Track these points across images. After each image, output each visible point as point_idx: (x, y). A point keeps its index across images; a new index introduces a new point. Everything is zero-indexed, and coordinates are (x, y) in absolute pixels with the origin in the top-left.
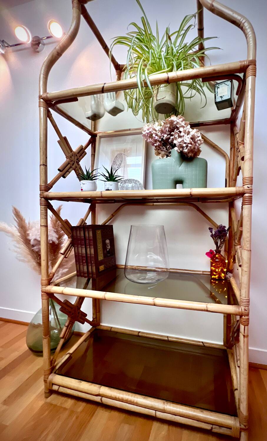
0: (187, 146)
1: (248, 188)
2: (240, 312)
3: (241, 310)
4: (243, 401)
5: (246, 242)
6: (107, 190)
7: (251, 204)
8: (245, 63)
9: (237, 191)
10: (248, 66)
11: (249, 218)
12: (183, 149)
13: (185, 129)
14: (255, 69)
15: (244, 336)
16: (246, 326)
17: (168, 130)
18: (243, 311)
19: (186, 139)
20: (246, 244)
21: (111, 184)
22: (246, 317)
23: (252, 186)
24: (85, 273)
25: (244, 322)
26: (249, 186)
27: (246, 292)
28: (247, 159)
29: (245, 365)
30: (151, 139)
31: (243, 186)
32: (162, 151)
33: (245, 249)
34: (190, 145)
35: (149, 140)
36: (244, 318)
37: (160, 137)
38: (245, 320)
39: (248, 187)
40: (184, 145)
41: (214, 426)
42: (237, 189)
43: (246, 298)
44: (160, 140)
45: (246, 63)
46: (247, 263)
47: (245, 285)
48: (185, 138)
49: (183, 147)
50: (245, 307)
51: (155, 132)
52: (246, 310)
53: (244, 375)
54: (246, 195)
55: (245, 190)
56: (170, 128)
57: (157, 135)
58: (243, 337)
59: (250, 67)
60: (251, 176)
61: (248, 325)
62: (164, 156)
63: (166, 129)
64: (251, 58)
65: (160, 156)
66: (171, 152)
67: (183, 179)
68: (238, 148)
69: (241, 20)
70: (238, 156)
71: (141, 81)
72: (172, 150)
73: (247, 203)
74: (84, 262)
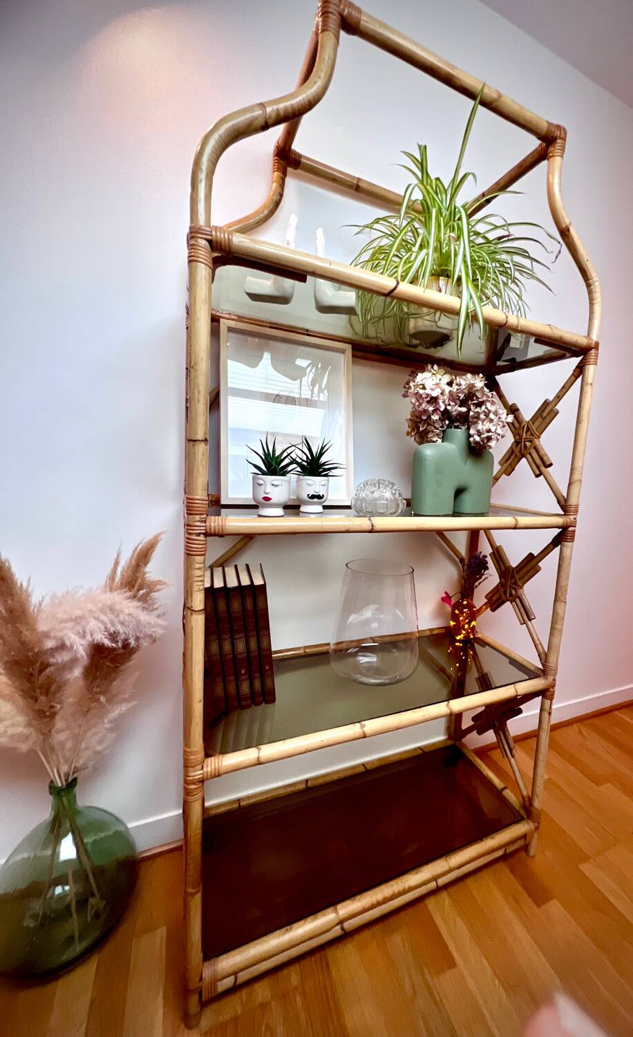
6: (313, 497)
9: (563, 523)
12: (488, 441)
21: (323, 483)
24: (247, 698)
28: (578, 480)
32: (435, 428)
65: (430, 436)
66: (444, 432)
67: (467, 487)
68: (531, 441)
69: (593, 275)
70: (530, 454)
71: (467, 310)
72: (447, 427)
73: (570, 539)
74: (243, 672)
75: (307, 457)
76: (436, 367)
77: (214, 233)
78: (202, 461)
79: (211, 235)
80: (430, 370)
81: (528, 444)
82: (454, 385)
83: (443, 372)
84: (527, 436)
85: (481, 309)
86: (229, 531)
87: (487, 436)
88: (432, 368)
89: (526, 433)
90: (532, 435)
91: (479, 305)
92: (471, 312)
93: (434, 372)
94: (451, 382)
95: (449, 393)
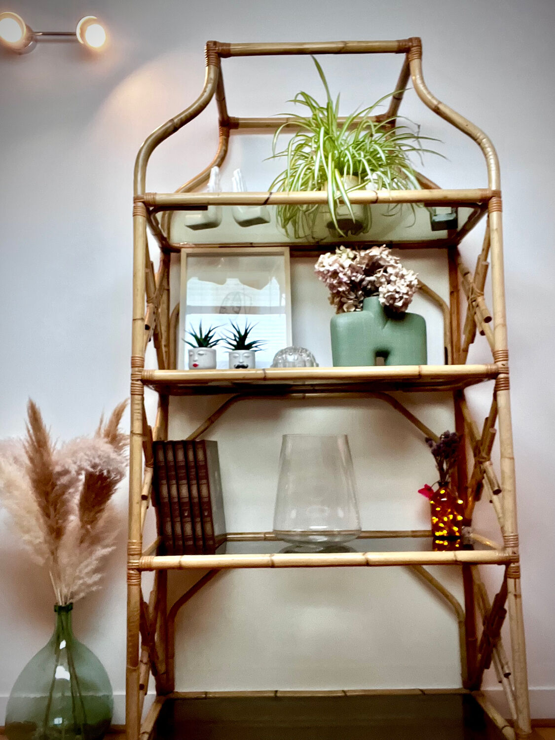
0: (401, 298)
1: (502, 366)
2: (506, 559)
3: (507, 555)
5: (505, 446)
6: (238, 367)
7: (508, 389)
9: (487, 371)
10: (491, 198)
12: (394, 302)
13: (397, 270)
14: (500, 204)
15: (515, 595)
16: (516, 580)
17: (365, 268)
18: (510, 554)
19: (399, 287)
20: (507, 450)
21: (246, 355)
22: (515, 563)
23: (507, 363)
24: (189, 539)
25: (513, 572)
26: (504, 362)
27: (512, 524)
28: (499, 325)
30: (332, 280)
31: (495, 362)
32: (348, 299)
33: (505, 458)
34: (405, 296)
35: (330, 280)
36: (513, 566)
37: (349, 278)
38: (514, 569)
39: (502, 364)
40: (397, 296)
42: (488, 368)
43: (512, 533)
44: (349, 282)
45: (488, 193)
46: (511, 478)
47: (510, 514)
48: (397, 284)
50: (513, 547)
51: (341, 269)
52: (515, 553)
54: (502, 376)
55: (499, 369)
56: (367, 265)
57: (345, 274)
58: (514, 597)
59: (494, 200)
60: (506, 349)
61: (519, 578)
62: (351, 308)
63: (362, 266)
64: (494, 188)
65: (345, 307)
66: (362, 302)
67: (389, 350)
68: (475, 301)
69: (478, 135)
70: (475, 313)
71: (334, 198)
72: (365, 298)
73: (503, 387)
74: (186, 514)
75: (235, 336)
76: (342, 248)
77: (146, 197)
78: (139, 332)
79: (144, 199)
80: (337, 251)
81: (474, 303)
82: (358, 259)
83: (348, 250)
84: (473, 296)
85: (346, 193)
86: (156, 378)
87: (388, 296)
88: (339, 249)
89: (472, 294)
90: (475, 294)
91: (346, 191)
92: (339, 198)
93: (340, 252)
94: (355, 258)
95: (350, 266)
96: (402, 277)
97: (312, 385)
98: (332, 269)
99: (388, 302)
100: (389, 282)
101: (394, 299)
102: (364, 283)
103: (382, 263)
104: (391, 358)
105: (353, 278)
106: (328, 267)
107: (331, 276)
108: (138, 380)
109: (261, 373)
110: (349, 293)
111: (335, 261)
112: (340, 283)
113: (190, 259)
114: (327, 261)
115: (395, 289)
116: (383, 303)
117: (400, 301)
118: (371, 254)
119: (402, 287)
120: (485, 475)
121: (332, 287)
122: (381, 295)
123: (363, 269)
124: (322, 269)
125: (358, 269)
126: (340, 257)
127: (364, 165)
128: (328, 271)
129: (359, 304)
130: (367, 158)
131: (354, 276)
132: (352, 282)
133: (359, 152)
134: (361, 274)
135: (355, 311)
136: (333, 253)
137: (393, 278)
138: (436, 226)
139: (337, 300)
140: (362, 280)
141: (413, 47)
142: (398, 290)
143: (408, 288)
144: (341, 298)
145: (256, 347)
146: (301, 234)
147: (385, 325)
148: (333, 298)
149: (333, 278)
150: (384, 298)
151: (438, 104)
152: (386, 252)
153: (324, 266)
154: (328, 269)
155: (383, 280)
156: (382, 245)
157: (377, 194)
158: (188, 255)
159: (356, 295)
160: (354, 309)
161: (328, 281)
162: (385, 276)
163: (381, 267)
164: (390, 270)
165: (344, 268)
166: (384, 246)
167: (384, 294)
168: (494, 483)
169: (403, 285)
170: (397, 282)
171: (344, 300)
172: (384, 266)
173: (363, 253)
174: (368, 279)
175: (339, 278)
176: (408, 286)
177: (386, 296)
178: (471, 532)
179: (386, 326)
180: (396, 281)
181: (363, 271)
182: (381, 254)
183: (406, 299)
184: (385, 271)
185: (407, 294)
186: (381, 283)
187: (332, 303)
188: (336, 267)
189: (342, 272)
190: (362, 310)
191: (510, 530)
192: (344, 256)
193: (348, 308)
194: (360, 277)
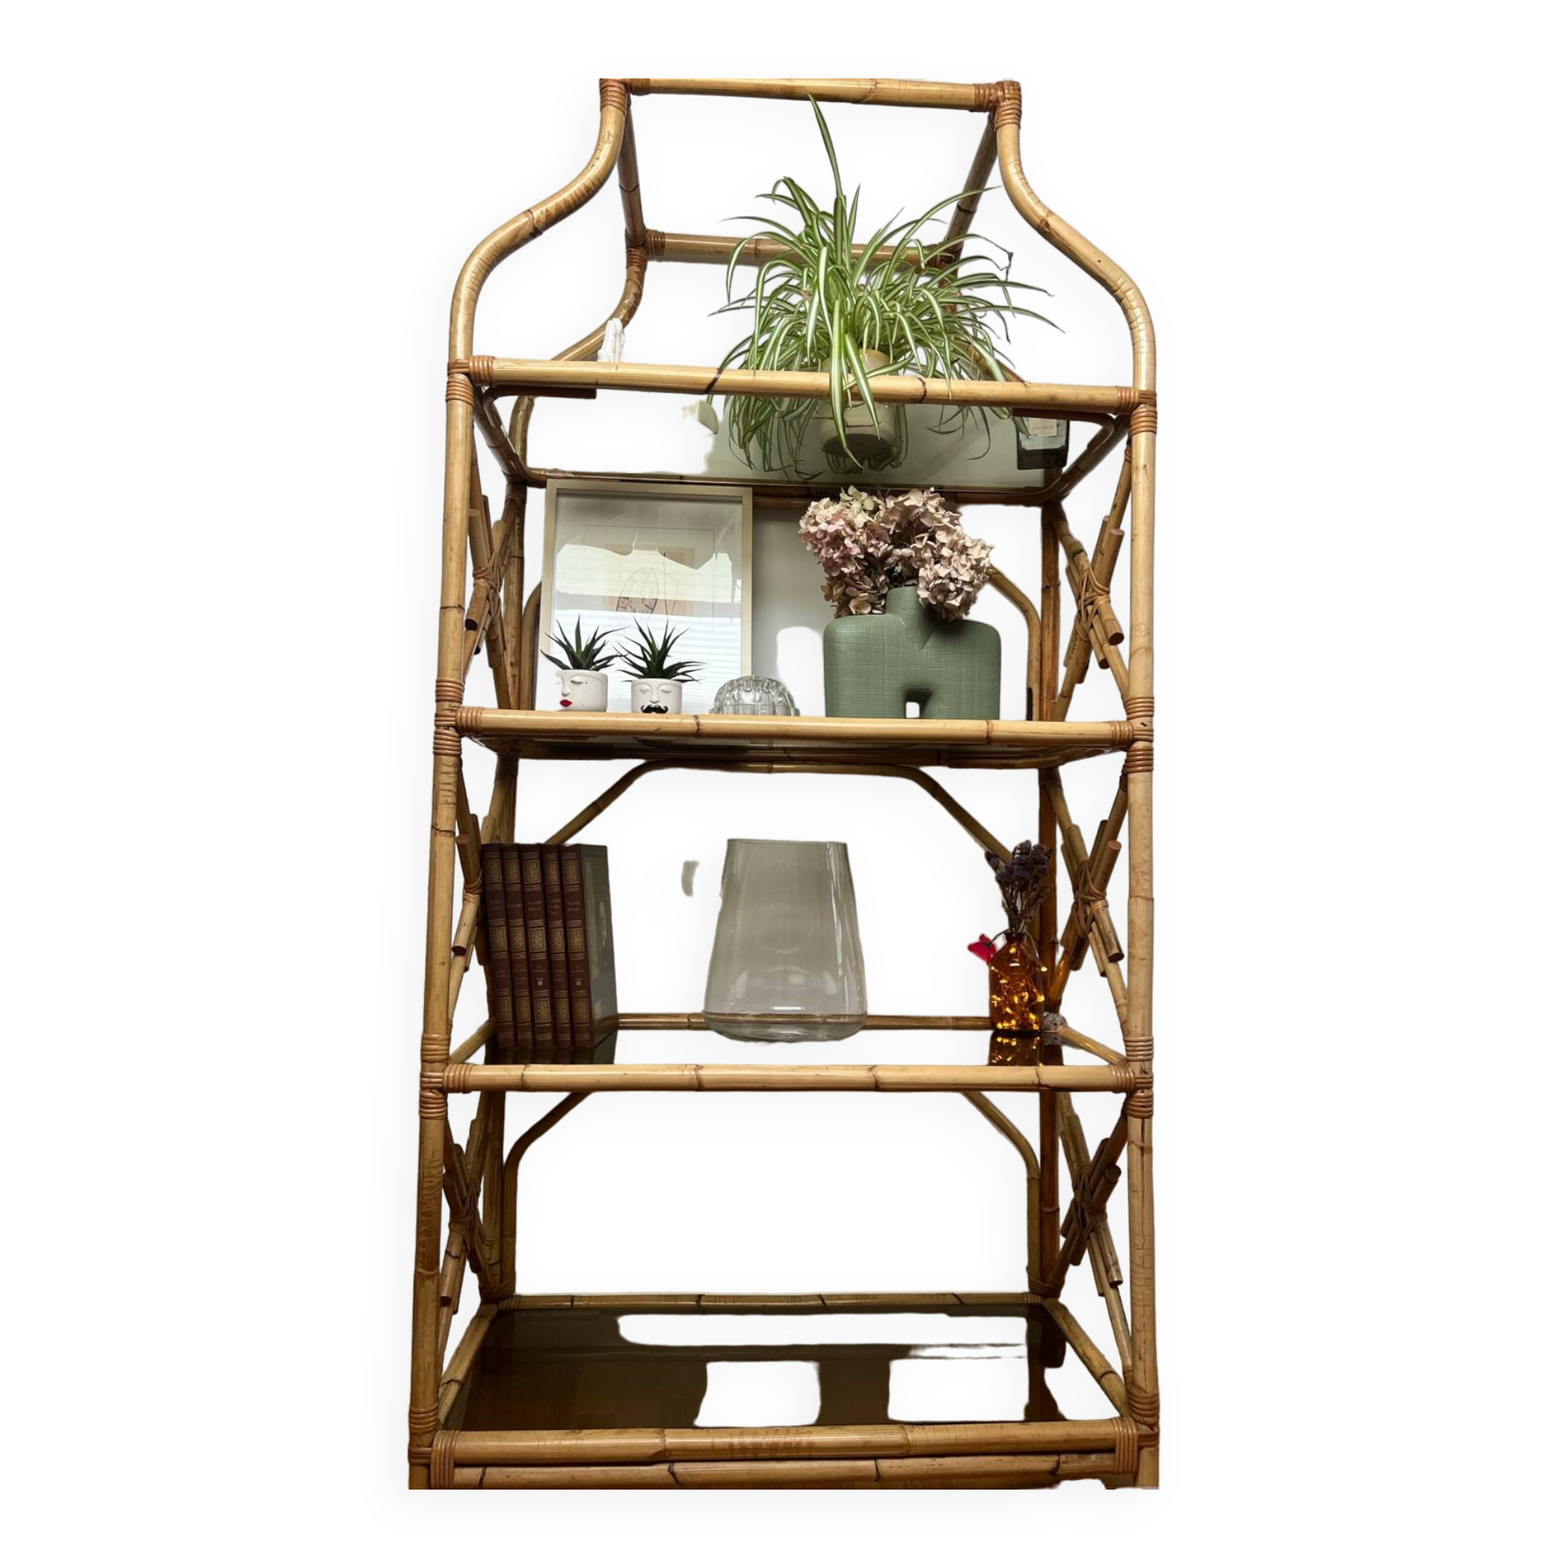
0: (959, 591)
1: (1142, 726)
2: (1131, 1082)
3: (1132, 1075)
4: (1142, 1351)
5: (1140, 874)
6: (649, 710)
7: (1151, 771)
8: (1132, 394)
9: (1114, 734)
10: (1139, 404)
11: (1148, 810)
12: (946, 597)
13: (954, 537)
14: (1154, 417)
15: (1142, 1149)
16: (1146, 1120)
17: (894, 531)
18: (1138, 1074)
19: (957, 570)
20: (1142, 881)
21: (664, 688)
22: (1146, 1091)
23: (1151, 723)
24: (545, 1030)
25: (1142, 1106)
26: (1145, 720)
27: (1143, 1019)
28: (1140, 649)
29: (1146, 1238)
30: (831, 551)
31: (1129, 719)
32: (860, 590)
33: (1137, 896)
34: (967, 588)
35: (827, 551)
36: (1142, 1094)
37: (864, 549)
38: (1142, 1100)
39: (1143, 724)
40: (952, 587)
41: (1063, 1458)
42: (1116, 728)
43: (1144, 1035)
44: (862, 557)
45: (1130, 397)
46: (1146, 935)
47: (1141, 1000)
48: (953, 564)
49: (950, 591)
50: (1143, 1061)
51: (848, 530)
52: (1145, 1073)
53: (1144, 1268)
54: (1139, 745)
55: (1135, 732)
56: (898, 525)
57: (855, 542)
58: (1139, 1151)
59: (1143, 409)
60: (1149, 696)
61: (1151, 1117)
62: (864, 607)
63: (888, 527)
64: (1143, 387)
65: (852, 605)
66: (884, 596)
67: (931, 688)
68: (1092, 603)
69: (1119, 282)
70: (1092, 626)
71: (842, 387)
72: (890, 589)
73: (1140, 766)
74: (540, 983)
75: (643, 649)
76: (852, 490)
77: (471, 364)
78: (453, 633)
79: (468, 367)
80: (843, 495)
81: (1090, 608)
82: (881, 513)
83: (864, 495)
84: (1087, 595)
85: (866, 380)
86: (484, 725)
87: (935, 586)
88: (847, 492)
89: (1086, 590)
90: (1094, 591)
91: (864, 375)
92: (851, 388)
93: (849, 498)
94: (876, 509)
95: (865, 524)
96: (964, 550)
97: (785, 749)
98: (831, 529)
99: (935, 598)
100: (938, 559)
101: (947, 592)
102: (890, 560)
103: (925, 521)
104: (933, 706)
105: (871, 550)
106: (823, 526)
107: (828, 544)
108: (448, 727)
109: (692, 724)
110: (861, 579)
111: (838, 516)
112: (846, 558)
113: (563, 500)
114: (823, 514)
115: (949, 574)
116: (926, 599)
117: (957, 596)
118: (907, 504)
119: (962, 571)
120: (1094, 925)
121: (830, 565)
122: (921, 585)
123: (891, 533)
124: (813, 529)
125: (880, 531)
126: (848, 508)
127: (901, 328)
128: (825, 533)
129: (879, 601)
130: (907, 315)
131: (872, 545)
132: (868, 556)
133: (893, 302)
134: (885, 542)
135: (871, 613)
136: (836, 499)
137: (946, 552)
138: (1026, 459)
139: (837, 591)
140: (887, 555)
141: (1004, 100)
142: (954, 575)
143: (973, 572)
144: (847, 586)
145: (684, 673)
146: (775, 463)
147: (926, 641)
148: (831, 587)
149: (834, 549)
150: (927, 589)
151: (1047, 216)
152: (934, 502)
153: (816, 524)
154: (824, 529)
155: (928, 555)
156: (928, 487)
157: (924, 384)
158: (561, 493)
159: (875, 583)
160: (869, 610)
161: (823, 552)
162: (932, 548)
163: (926, 529)
164: (941, 537)
165: (854, 530)
166: (932, 489)
167: (928, 583)
168: (1110, 942)
169: (964, 566)
170: (952, 560)
171: (851, 591)
172: (930, 528)
173: (891, 503)
174: (898, 552)
175: (846, 547)
176: (972, 568)
177: (931, 585)
178: (1058, 1023)
179: (928, 644)
180: (951, 557)
181: (890, 536)
182: (924, 504)
183: (968, 593)
184: (932, 538)
185: (970, 583)
186: (923, 561)
187: (828, 597)
188: (839, 525)
189: (851, 536)
190: (884, 613)
191: (1139, 1030)
192: (856, 505)
193: (857, 607)
194: (884, 547)
